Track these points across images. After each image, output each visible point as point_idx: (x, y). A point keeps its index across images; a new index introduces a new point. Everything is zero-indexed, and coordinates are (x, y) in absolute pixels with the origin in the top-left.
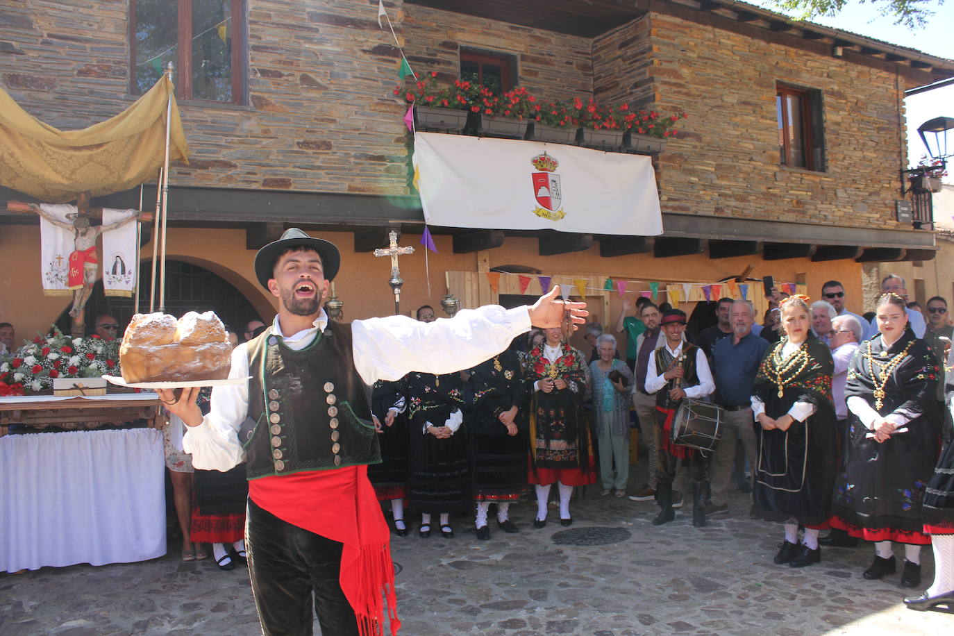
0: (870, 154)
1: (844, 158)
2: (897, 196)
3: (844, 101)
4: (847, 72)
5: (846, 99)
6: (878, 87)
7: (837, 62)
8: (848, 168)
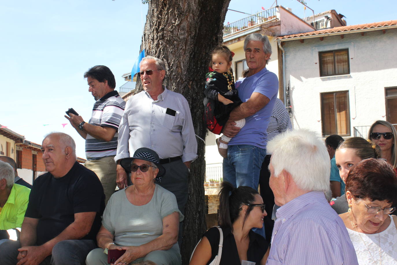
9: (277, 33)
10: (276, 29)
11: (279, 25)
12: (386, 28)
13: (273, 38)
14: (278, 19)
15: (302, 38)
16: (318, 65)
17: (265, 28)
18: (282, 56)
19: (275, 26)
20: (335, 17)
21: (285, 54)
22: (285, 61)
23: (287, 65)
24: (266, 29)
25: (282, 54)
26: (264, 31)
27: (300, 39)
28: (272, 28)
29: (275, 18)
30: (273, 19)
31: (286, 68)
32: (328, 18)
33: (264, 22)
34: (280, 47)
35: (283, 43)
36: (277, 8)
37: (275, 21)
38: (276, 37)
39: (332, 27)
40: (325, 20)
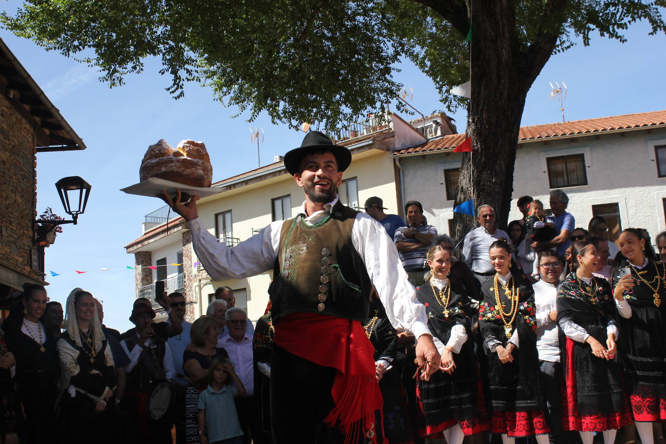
0: (20, 200)
1: (7, 198)
2: (30, 243)
3: (8, 142)
4: (11, 115)
5: (9, 141)
6: (25, 137)
7: (6, 103)
8: (8, 209)
9: (392, 146)
10: (390, 141)
11: (393, 136)
12: (525, 142)
13: (388, 152)
14: (391, 129)
15: (425, 153)
16: (444, 186)
17: (378, 141)
18: (400, 175)
19: (389, 137)
20: (445, 121)
21: (403, 172)
22: (404, 181)
23: (406, 187)
24: (379, 143)
25: (400, 172)
26: (377, 144)
27: (422, 154)
28: (386, 140)
29: (387, 128)
30: (385, 129)
31: (404, 190)
32: (437, 123)
33: (372, 133)
34: (398, 163)
35: (401, 159)
36: (389, 116)
37: (387, 131)
38: (391, 152)
39: (443, 135)
40: (434, 125)
